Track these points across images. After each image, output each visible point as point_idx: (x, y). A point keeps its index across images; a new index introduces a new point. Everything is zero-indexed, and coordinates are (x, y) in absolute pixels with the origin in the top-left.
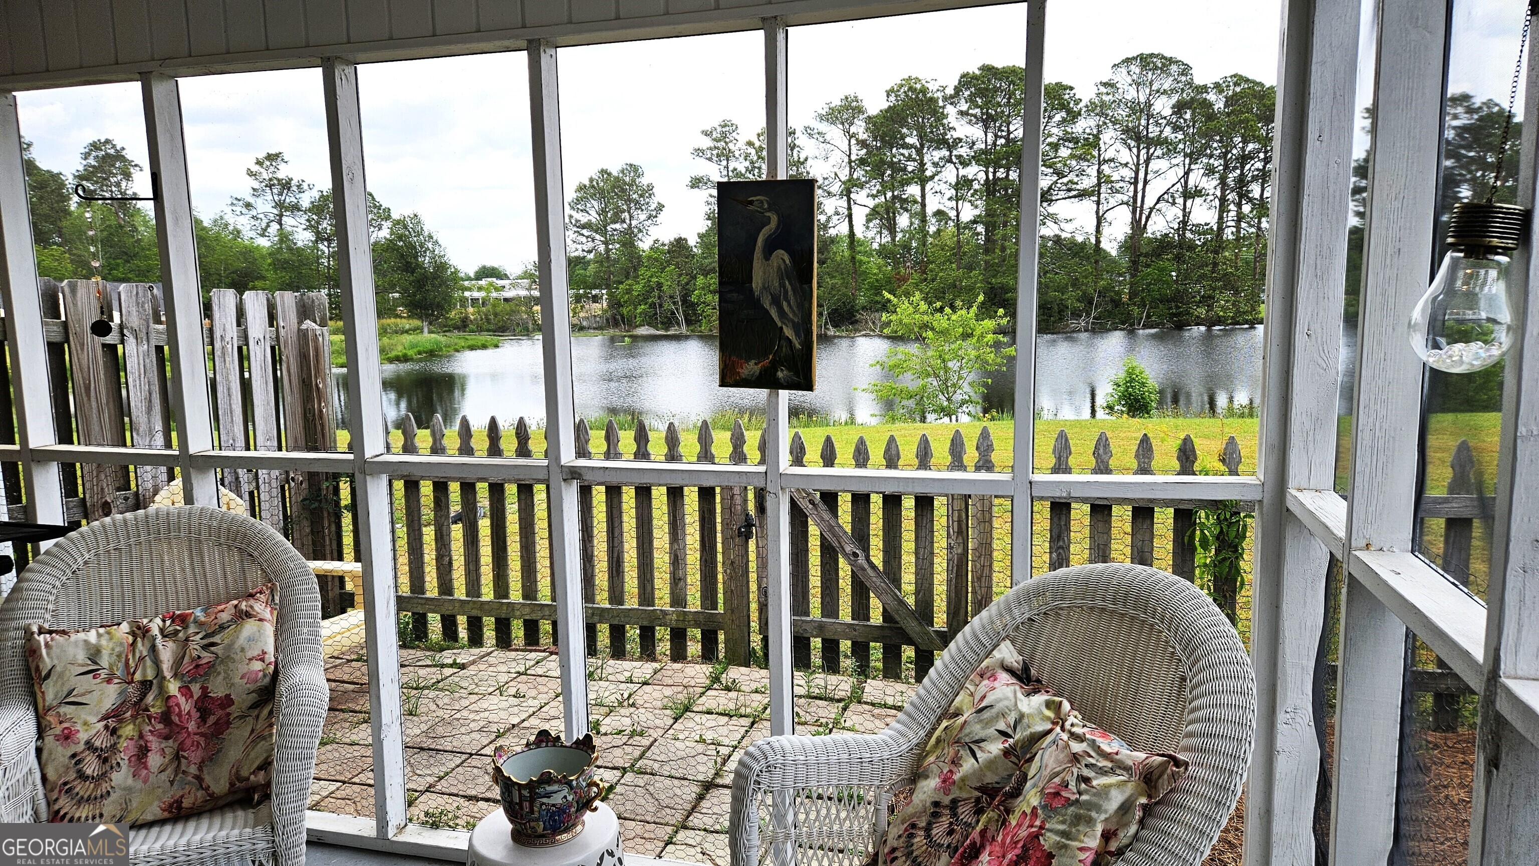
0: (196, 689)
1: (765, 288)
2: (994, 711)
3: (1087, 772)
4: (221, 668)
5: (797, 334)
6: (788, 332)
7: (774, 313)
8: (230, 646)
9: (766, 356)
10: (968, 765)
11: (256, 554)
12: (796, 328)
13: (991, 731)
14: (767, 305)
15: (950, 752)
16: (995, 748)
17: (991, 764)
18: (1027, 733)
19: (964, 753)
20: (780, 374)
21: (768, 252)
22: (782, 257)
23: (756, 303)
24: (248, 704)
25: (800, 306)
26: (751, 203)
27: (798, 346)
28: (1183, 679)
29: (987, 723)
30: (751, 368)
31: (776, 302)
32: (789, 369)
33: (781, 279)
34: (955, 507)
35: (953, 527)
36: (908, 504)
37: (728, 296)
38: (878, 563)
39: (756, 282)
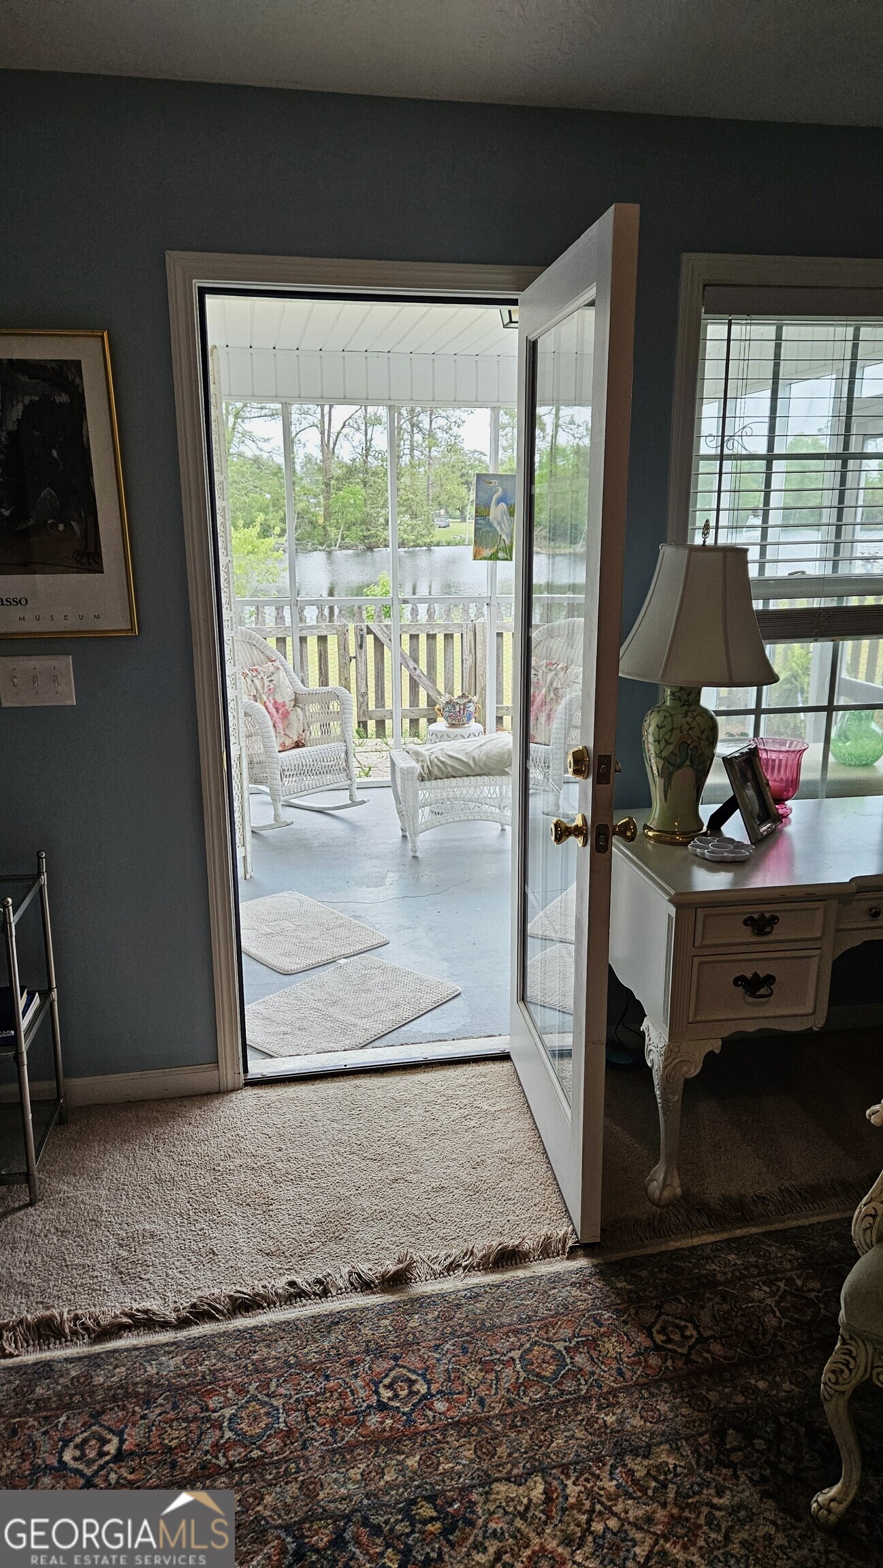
0: (271, 698)
1: (495, 518)
4: (278, 690)
5: (508, 538)
6: (504, 537)
7: (498, 529)
8: (278, 681)
9: (493, 547)
11: (257, 645)
12: (507, 535)
14: (495, 526)
20: (500, 555)
21: (498, 503)
22: (503, 505)
23: (491, 525)
24: (292, 705)
25: (510, 526)
26: (491, 482)
27: (508, 543)
30: (487, 552)
31: (499, 524)
32: (504, 552)
33: (502, 515)
34: (469, 637)
35: (466, 649)
36: (440, 639)
37: (479, 522)
38: (425, 673)
39: (491, 517)
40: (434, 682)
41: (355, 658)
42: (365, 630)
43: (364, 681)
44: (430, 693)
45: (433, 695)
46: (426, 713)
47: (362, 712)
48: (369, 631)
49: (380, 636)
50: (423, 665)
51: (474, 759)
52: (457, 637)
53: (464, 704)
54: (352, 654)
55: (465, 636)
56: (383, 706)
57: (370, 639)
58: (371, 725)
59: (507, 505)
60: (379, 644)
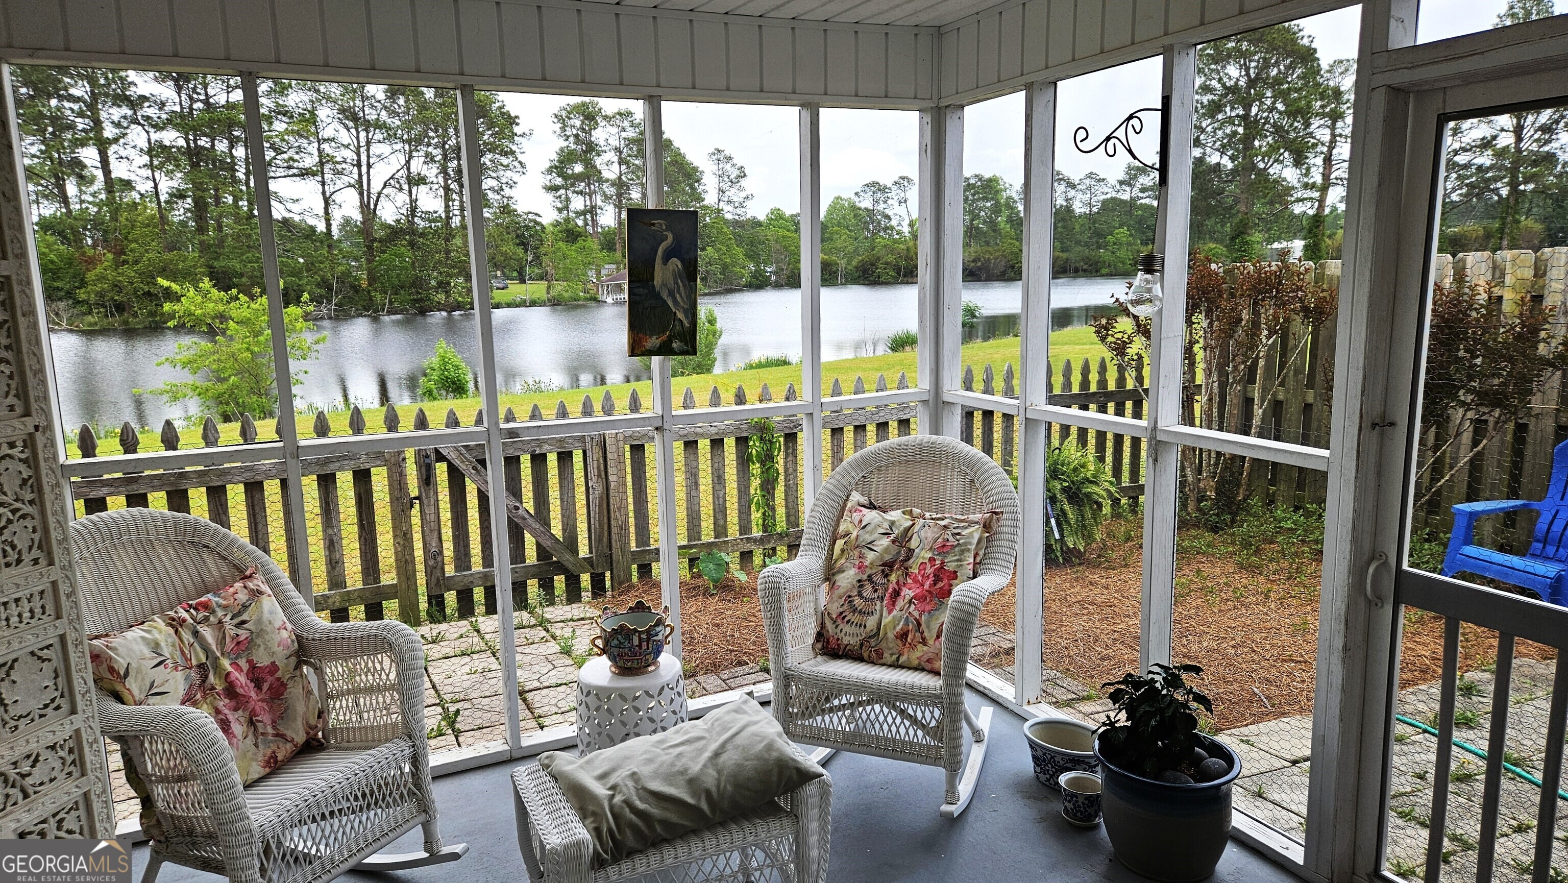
0: (243, 663)
1: (664, 285)
2: (872, 526)
3: (956, 531)
4: (259, 641)
5: (687, 317)
6: (680, 315)
7: (670, 303)
8: (259, 621)
9: (664, 332)
10: (870, 556)
12: (685, 312)
13: (876, 535)
14: (665, 297)
15: (856, 553)
16: (885, 542)
17: (886, 550)
18: (902, 529)
19: (865, 551)
20: (674, 345)
21: (666, 259)
22: (676, 263)
23: (658, 296)
24: (293, 665)
25: (689, 297)
26: (653, 224)
27: (687, 325)
28: (972, 481)
29: (871, 533)
30: (653, 342)
31: (671, 294)
32: (681, 341)
33: (675, 279)
34: (595, 455)
35: (593, 472)
36: (552, 459)
37: (636, 290)
38: (532, 512)
39: (657, 281)
40: (546, 523)
41: (416, 498)
42: (433, 457)
43: (436, 534)
44: (540, 540)
45: (547, 543)
46: (536, 570)
47: (434, 579)
48: (440, 457)
49: (457, 462)
50: (528, 503)
51: (708, 793)
52: (578, 456)
53: (648, 632)
54: (414, 492)
55: (589, 454)
56: (469, 568)
57: (441, 469)
58: (451, 598)
59: (682, 261)
60: (456, 478)
